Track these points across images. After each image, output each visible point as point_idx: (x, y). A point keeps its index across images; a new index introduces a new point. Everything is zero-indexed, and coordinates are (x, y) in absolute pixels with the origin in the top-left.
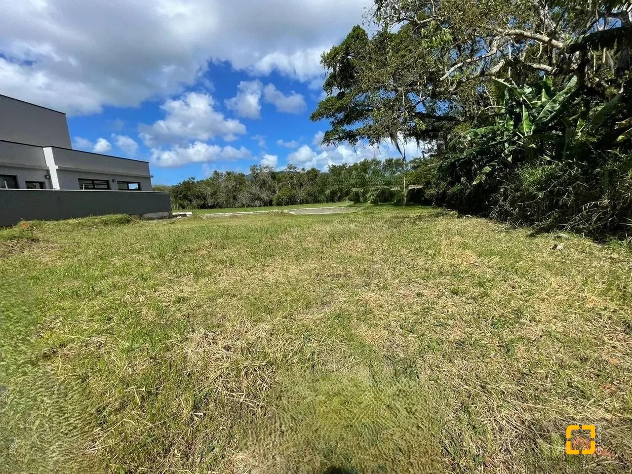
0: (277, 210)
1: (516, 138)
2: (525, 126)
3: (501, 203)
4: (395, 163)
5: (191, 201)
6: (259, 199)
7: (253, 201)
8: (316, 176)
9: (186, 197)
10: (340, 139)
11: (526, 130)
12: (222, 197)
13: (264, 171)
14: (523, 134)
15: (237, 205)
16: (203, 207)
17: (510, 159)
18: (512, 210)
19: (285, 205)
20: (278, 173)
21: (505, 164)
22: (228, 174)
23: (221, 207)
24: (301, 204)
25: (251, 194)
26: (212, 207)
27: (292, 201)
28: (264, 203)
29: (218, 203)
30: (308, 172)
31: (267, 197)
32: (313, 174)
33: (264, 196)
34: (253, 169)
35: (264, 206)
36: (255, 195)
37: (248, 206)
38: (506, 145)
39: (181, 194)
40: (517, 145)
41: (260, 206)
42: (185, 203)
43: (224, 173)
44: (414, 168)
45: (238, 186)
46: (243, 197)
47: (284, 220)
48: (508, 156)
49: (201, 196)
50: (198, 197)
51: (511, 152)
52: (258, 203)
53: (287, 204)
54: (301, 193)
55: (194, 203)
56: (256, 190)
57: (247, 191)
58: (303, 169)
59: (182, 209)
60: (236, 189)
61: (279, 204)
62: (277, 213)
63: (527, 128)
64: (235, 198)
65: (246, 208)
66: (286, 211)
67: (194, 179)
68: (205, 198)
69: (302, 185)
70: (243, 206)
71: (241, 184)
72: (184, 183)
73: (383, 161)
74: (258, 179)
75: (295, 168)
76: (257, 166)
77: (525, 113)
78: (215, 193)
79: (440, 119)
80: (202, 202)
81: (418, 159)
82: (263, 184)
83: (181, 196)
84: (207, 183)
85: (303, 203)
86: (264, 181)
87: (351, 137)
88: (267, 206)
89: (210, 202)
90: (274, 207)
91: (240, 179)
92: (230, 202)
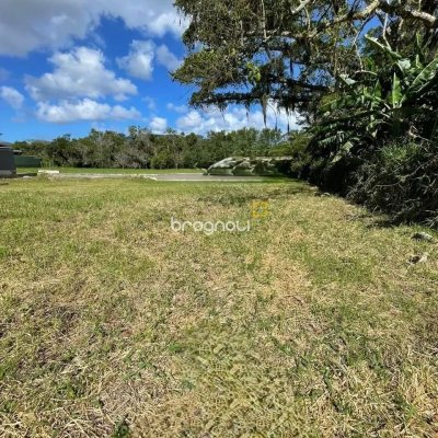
0: (135, 175)
1: (384, 110)
2: (394, 97)
3: (360, 182)
4: (272, 134)
5: (66, 159)
6: (138, 161)
7: (130, 162)
8: (195, 141)
9: (61, 154)
11: (395, 101)
12: (99, 157)
14: (391, 106)
15: (114, 166)
16: (80, 165)
17: (374, 134)
18: (370, 193)
19: (163, 168)
20: (156, 136)
21: (368, 140)
22: (108, 133)
23: (97, 167)
24: (179, 168)
25: (129, 155)
26: (89, 166)
27: (169, 165)
28: (142, 165)
29: (95, 163)
30: (188, 137)
31: (145, 159)
32: (193, 139)
33: (142, 158)
34: (132, 130)
35: (142, 168)
36: (133, 156)
37: (126, 167)
38: (372, 118)
39: (55, 151)
40: (384, 118)
41: (138, 168)
42: (60, 160)
43: (104, 132)
44: (291, 139)
45: (116, 146)
46: (121, 158)
48: (372, 130)
49: (76, 155)
50: (74, 155)
51: (376, 127)
52: (135, 164)
53: (165, 167)
54: (180, 158)
56: (133, 151)
58: (183, 134)
60: (113, 150)
61: (157, 167)
63: (396, 99)
64: (112, 158)
65: (123, 170)
67: (69, 136)
68: (81, 157)
69: (181, 149)
70: (121, 167)
71: (119, 144)
72: (59, 140)
73: (261, 130)
74: (136, 140)
75: (175, 131)
77: (396, 82)
78: (91, 152)
80: (78, 161)
82: (142, 146)
83: (56, 153)
84: (84, 142)
85: (181, 167)
86: (142, 142)
89: (86, 161)
90: (151, 170)
91: (118, 140)
92: (108, 162)
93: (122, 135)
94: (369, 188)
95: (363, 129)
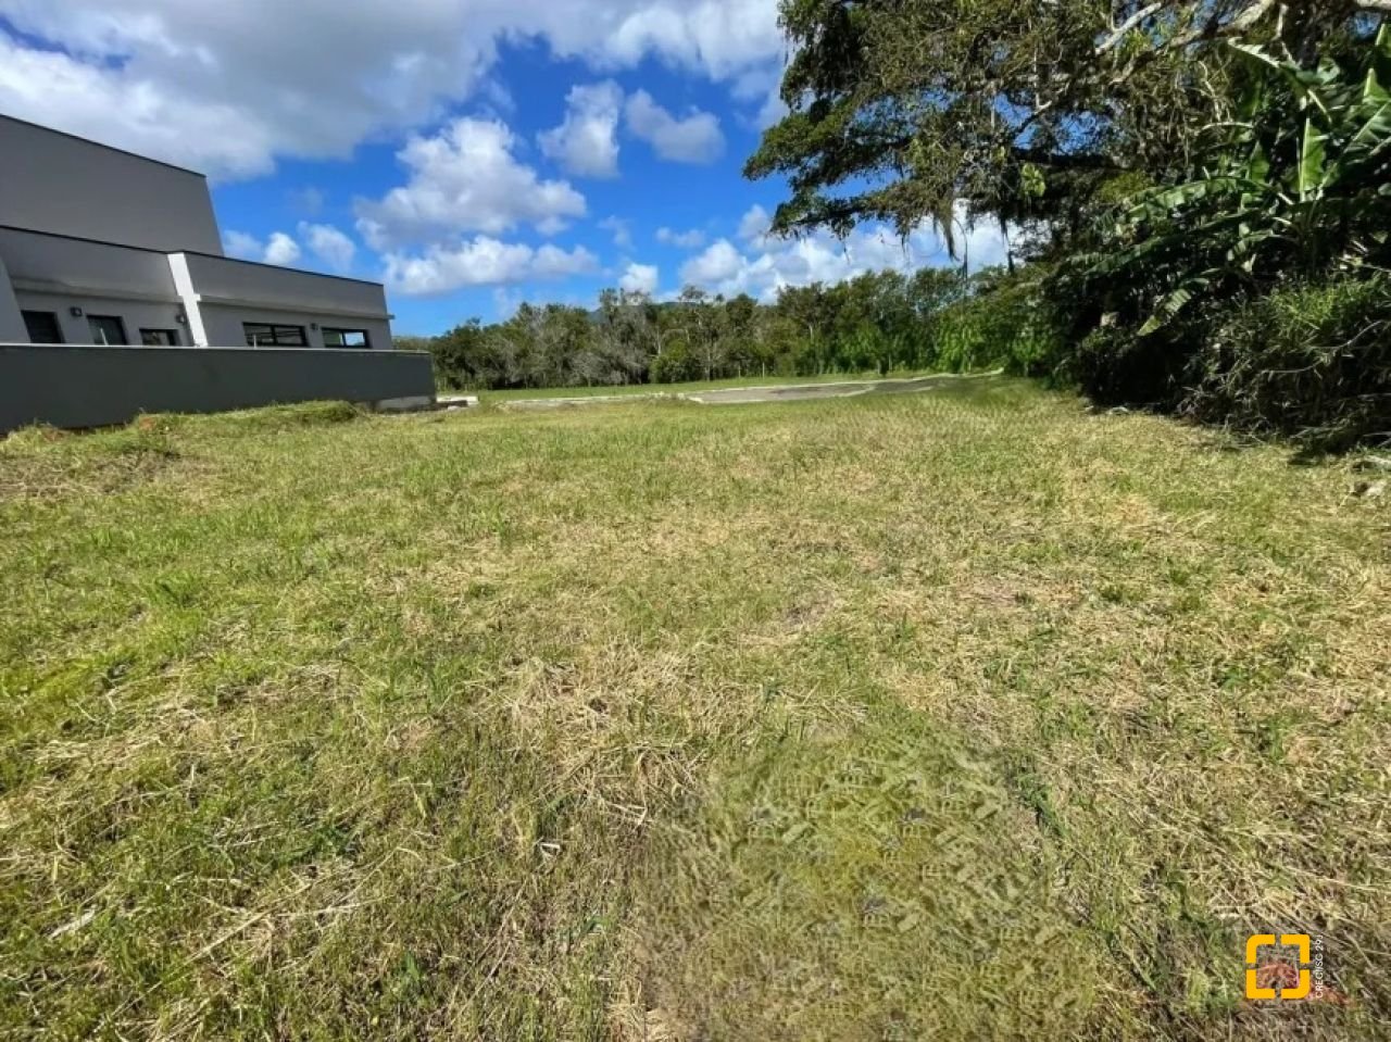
0: (662, 394)
1: (1274, 209)
2: (1303, 175)
4: (939, 281)
5: (472, 372)
6: (620, 367)
7: (605, 371)
8: (748, 312)
9: (461, 363)
10: (812, 221)
11: (1304, 186)
12: (539, 363)
13: (632, 302)
14: (1295, 197)
15: (571, 382)
16: (500, 385)
17: (1248, 266)
18: (1241, 396)
19: (677, 381)
20: (660, 307)
21: (1232, 281)
22: (552, 309)
23: (536, 385)
24: (712, 378)
25: (602, 355)
26: (519, 385)
27: (692, 373)
28: (631, 377)
29: (531, 377)
30: (731, 305)
31: (637, 361)
32: (743, 309)
33: (632, 360)
34: (607, 297)
35: (630, 383)
36: (610, 357)
37: (595, 383)
38: (1244, 229)
39: (451, 356)
40: (1275, 226)
41: (622, 384)
42: (461, 375)
43: (543, 307)
45: (573, 338)
46: (586, 363)
47: (681, 415)
48: (1247, 256)
49: (493, 362)
50: (489, 363)
51: (1253, 248)
52: (616, 376)
53: (682, 379)
54: (713, 354)
55: (481, 376)
56: (610, 345)
57: (593, 350)
58: (720, 298)
59: (453, 389)
60: (568, 345)
61: (664, 379)
62: (664, 399)
63: (1309, 181)
64: (566, 365)
65: (589, 389)
66: (681, 395)
67: (477, 321)
68: (502, 366)
69: (715, 335)
70: (584, 383)
71: (579, 333)
72: (459, 331)
74: (616, 321)
75: (700, 294)
76: (614, 291)
77: (1309, 141)
78: (522, 355)
79: (1062, 163)
80: (496, 376)
81: (994, 270)
82: (628, 334)
83: (452, 360)
84: (509, 331)
85: (718, 377)
86: (629, 325)
87: (839, 216)
88: (637, 383)
89: (513, 374)
90: (652, 386)
91: (578, 323)
92: (558, 373)
93: (582, 313)
94: (1237, 385)
95: (1218, 257)
